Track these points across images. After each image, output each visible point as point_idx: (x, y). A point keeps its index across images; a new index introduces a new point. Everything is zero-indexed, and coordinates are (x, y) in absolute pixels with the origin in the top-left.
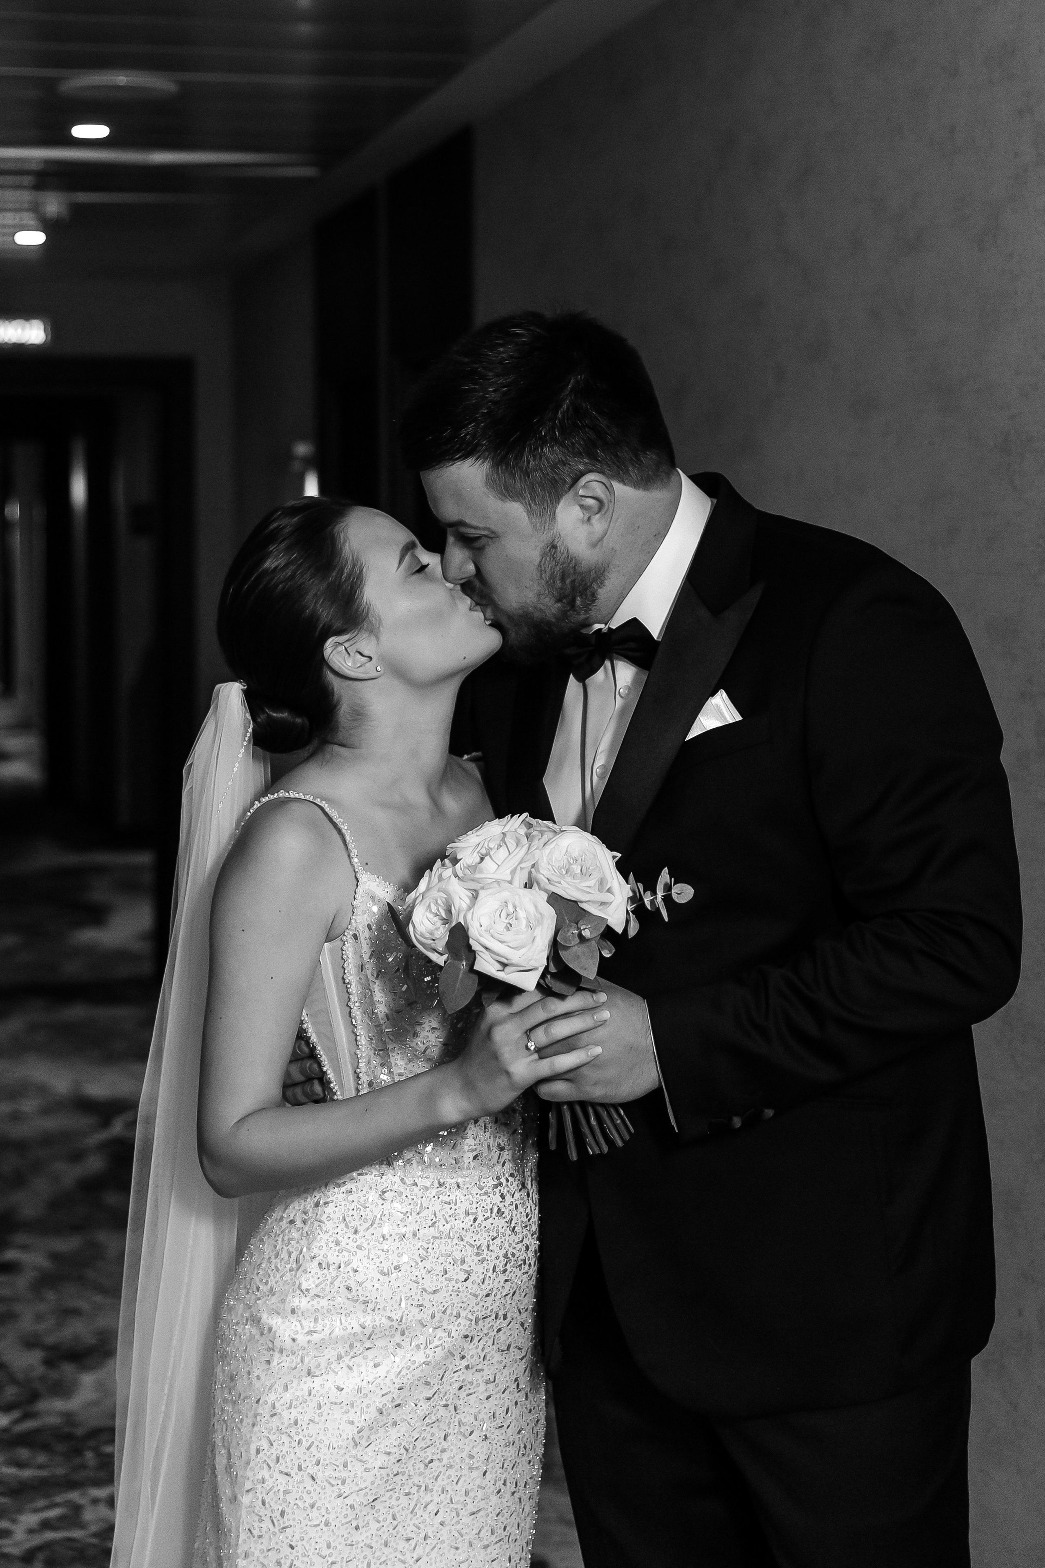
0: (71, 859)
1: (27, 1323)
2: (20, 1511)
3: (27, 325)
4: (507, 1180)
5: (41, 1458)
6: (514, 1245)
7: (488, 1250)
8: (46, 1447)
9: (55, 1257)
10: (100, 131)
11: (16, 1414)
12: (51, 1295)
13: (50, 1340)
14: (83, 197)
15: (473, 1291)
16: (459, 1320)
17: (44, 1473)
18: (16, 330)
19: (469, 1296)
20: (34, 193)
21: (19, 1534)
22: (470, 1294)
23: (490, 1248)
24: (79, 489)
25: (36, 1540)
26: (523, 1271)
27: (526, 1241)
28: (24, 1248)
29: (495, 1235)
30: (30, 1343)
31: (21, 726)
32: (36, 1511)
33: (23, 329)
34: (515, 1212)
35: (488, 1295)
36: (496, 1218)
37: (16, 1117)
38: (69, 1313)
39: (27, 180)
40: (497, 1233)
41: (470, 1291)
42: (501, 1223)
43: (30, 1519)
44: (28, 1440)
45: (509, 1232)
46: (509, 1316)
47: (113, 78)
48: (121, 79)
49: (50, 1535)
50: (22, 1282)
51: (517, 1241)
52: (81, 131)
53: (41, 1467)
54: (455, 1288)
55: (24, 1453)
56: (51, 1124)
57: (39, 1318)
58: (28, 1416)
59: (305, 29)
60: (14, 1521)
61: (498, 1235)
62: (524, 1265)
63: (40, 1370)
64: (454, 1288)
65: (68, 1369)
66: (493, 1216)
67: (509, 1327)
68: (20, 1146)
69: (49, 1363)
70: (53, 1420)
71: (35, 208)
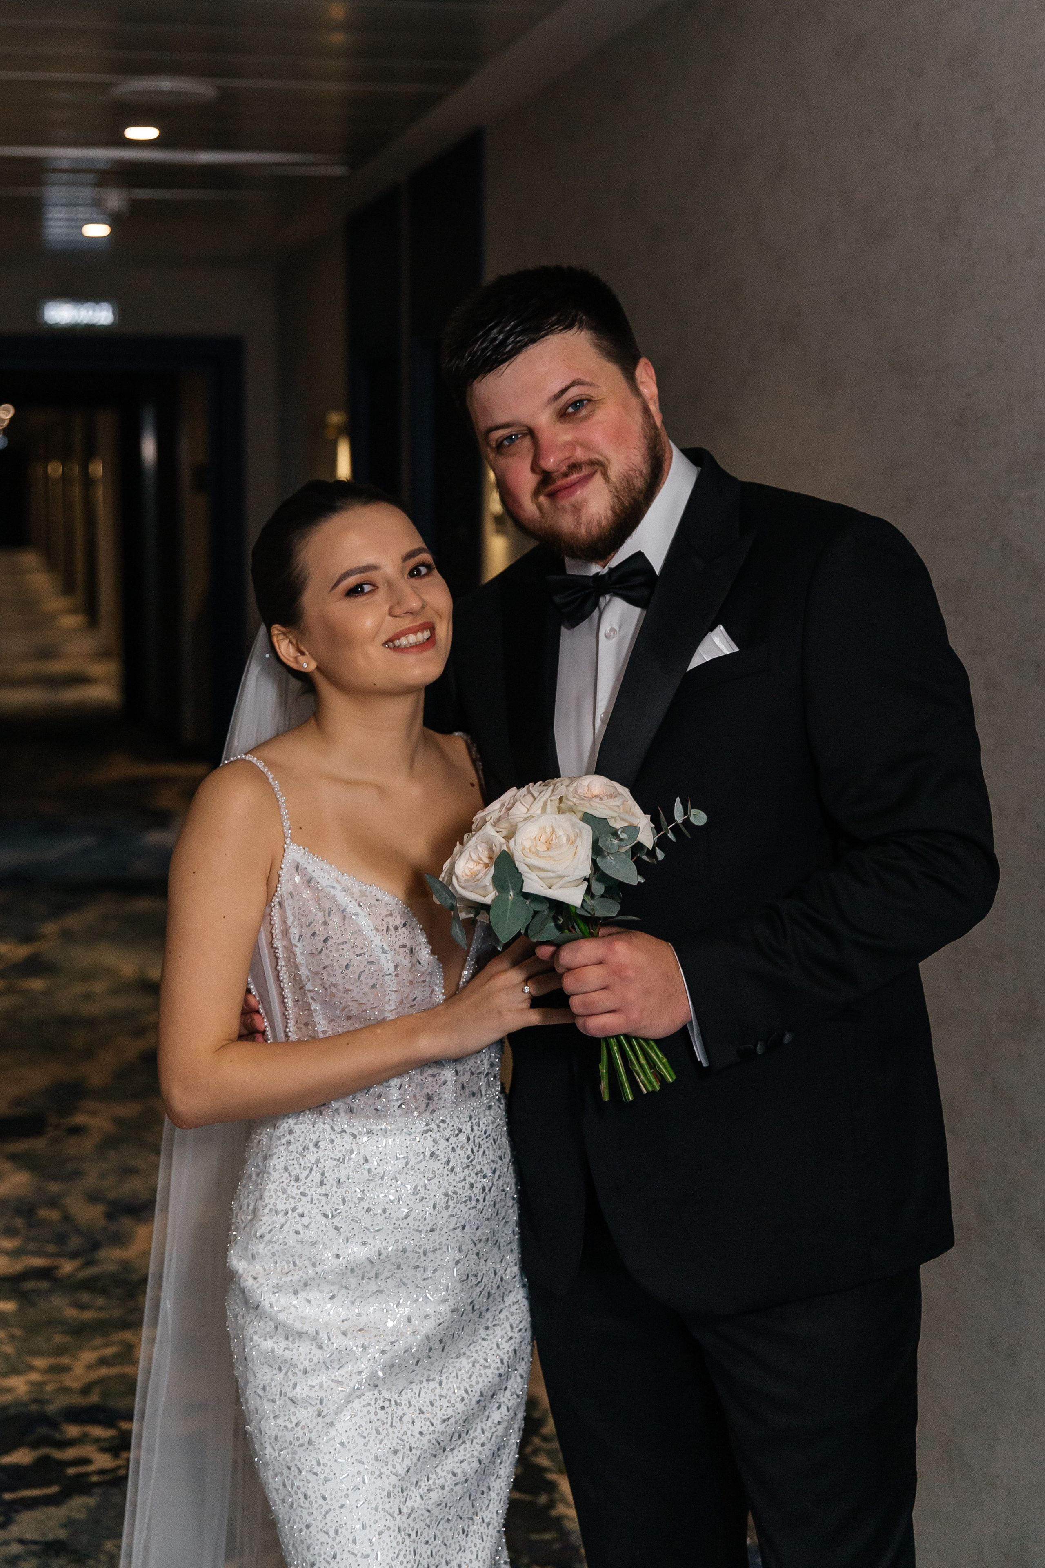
0: (142, 770)
1: (91, 1180)
2: (80, 1348)
3: (97, 307)
4: (439, 1126)
5: (100, 1301)
6: (454, 1184)
7: (425, 1189)
8: (104, 1292)
9: (118, 1121)
10: (149, 133)
11: (78, 1262)
12: (112, 1155)
13: (111, 1195)
14: (142, 194)
15: (416, 1228)
16: (407, 1254)
17: (102, 1315)
18: (88, 312)
19: (412, 1232)
20: (97, 189)
21: (79, 1369)
22: (413, 1230)
23: (428, 1188)
24: (149, 449)
25: (94, 1375)
26: (469, 1206)
27: (468, 1180)
28: (92, 1113)
29: (431, 1176)
30: (94, 1198)
31: (102, 655)
32: (95, 1348)
33: (94, 311)
34: (452, 1155)
35: (432, 1230)
36: (430, 1161)
37: (89, 997)
38: (128, 1171)
39: (89, 178)
40: (433, 1174)
41: (412, 1228)
42: (437, 1166)
43: (88, 1356)
44: (90, 1285)
45: (446, 1172)
46: (464, 1247)
47: (158, 83)
48: (166, 84)
49: (104, 1371)
50: (88, 1144)
51: (458, 1180)
52: (134, 133)
53: (100, 1309)
54: (397, 1225)
55: (85, 1297)
56: (118, 1003)
57: (103, 1175)
58: (90, 1263)
59: (338, 38)
60: (75, 1358)
61: (435, 1176)
62: (470, 1201)
63: (101, 1222)
64: (395, 1226)
65: (126, 1222)
66: (427, 1158)
67: (467, 1259)
68: (90, 1023)
69: (110, 1216)
70: (111, 1267)
71: (97, 203)
